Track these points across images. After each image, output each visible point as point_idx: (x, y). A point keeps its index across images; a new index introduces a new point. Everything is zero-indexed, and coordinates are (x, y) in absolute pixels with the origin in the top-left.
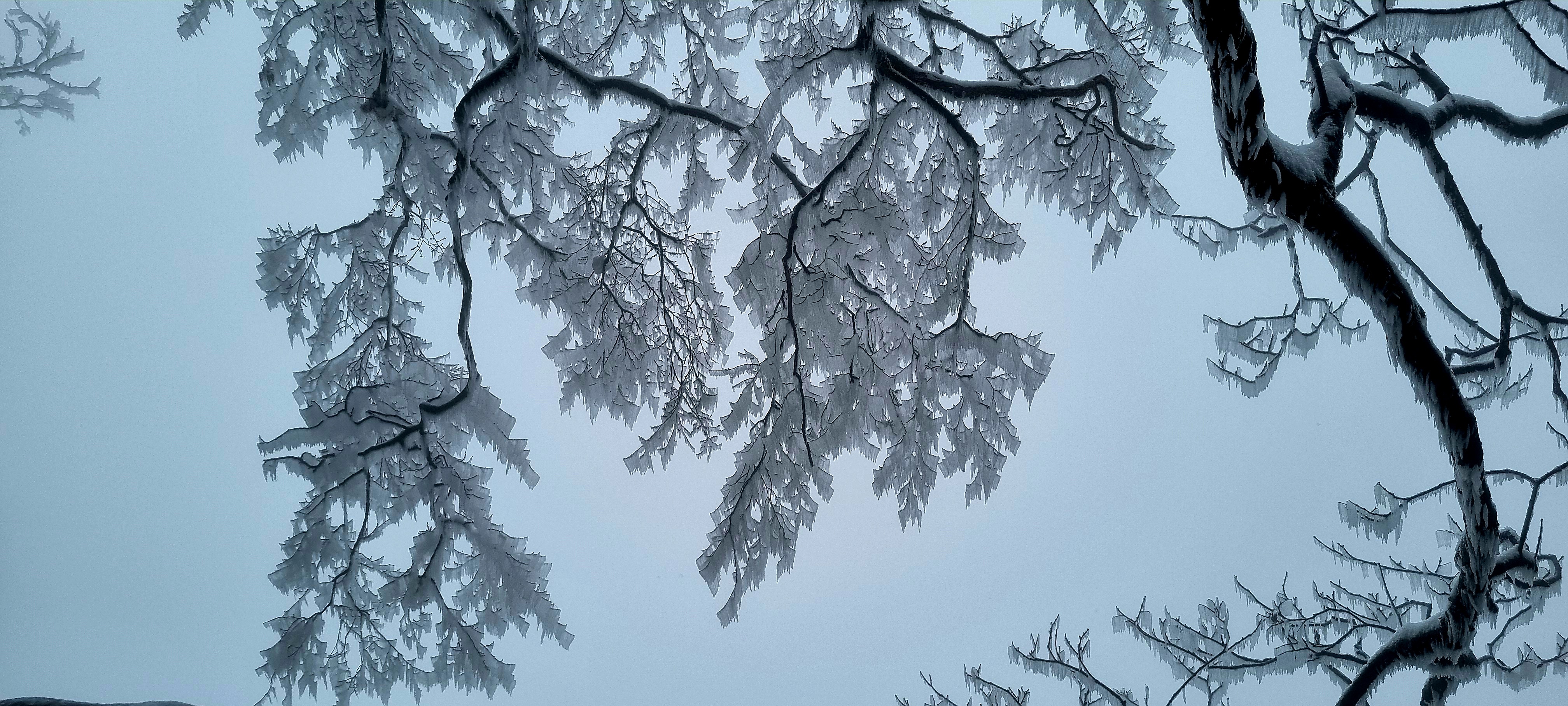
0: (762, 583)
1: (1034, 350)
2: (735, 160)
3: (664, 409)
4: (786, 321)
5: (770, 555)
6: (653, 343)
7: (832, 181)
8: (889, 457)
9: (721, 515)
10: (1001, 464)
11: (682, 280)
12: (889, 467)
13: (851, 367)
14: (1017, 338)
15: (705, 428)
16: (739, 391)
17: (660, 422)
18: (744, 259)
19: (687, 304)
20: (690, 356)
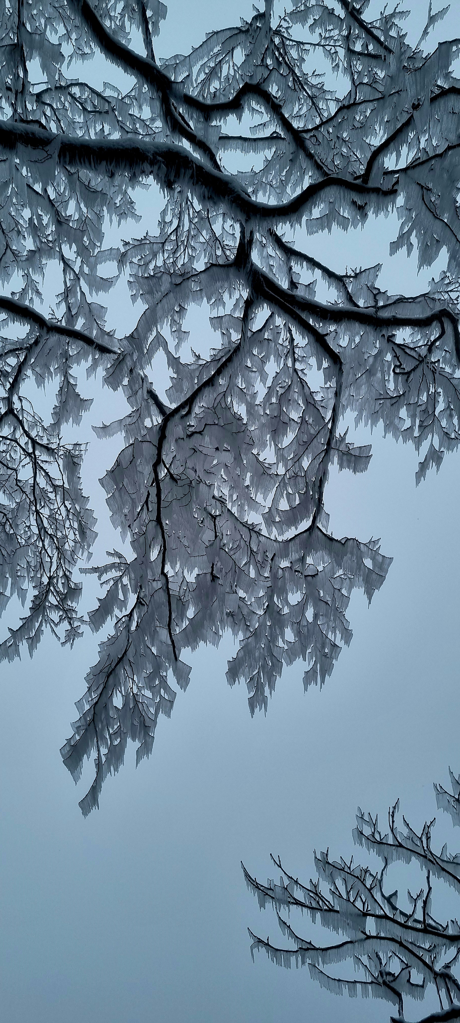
0: (121, 767)
1: (374, 554)
2: (111, 371)
3: (33, 601)
4: (154, 523)
5: (129, 740)
6: (23, 541)
7: (200, 395)
8: (242, 648)
9: (85, 704)
10: (337, 654)
11: (53, 485)
12: (242, 658)
13: (212, 567)
14: (359, 543)
15: (70, 619)
16: (107, 587)
17: (28, 613)
18: (118, 463)
19: (56, 506)
20: (58, 553)
